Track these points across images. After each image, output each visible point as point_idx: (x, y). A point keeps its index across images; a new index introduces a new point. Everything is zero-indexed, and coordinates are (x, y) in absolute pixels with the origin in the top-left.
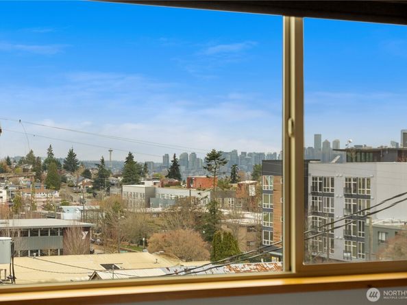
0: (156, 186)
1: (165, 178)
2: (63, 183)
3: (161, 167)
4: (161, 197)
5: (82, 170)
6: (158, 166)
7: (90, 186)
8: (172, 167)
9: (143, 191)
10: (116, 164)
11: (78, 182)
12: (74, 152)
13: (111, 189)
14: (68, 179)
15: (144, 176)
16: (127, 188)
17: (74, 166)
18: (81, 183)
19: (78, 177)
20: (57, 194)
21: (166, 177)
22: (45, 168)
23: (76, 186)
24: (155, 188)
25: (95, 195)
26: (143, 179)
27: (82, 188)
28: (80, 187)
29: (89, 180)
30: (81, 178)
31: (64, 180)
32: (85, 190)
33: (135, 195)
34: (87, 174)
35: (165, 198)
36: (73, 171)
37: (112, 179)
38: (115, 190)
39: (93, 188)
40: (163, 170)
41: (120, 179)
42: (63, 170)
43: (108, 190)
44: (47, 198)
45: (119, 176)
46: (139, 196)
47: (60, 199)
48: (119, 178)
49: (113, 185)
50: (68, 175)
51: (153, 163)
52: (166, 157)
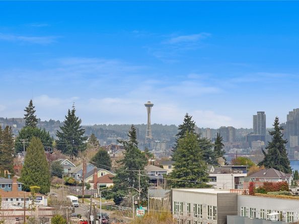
0: (240, 192)
1: (257, 167)
2: (56, 179)
3: (250, 138)
4: (248, 215)
5: (93, 152)
6: (244, 135)
7: (108, 185)
8: (271, 146)
9: (214, 202)
10: (159, 131)
11: (84, 176)
12: (76, 115)
13: (150, 191)
14: (66, 171)
15: (216, 163)
16: (181, 195)
17: (77, 143)
18: (91, 179)
19: (85, 166)
20: (44, 202)
21: (260, 164)
22: (20, 149)
23: (82, 185)
24: (237, 196)
25: (118, 201)
26: (213, 169)
27: (92, 188)
28: (88, 187)
29: (106, 172)
30: (91, 168)
31: (58, 173)
32: (98, 193)
33: (198, 209)
34: (102, 160)
35: (258, 216)
36: (75, 153)
37: (151, 170)
38: (157, 193)
39: (115, 189)
40: (254, 144)
41: (169, 170)
42: (56, 153)
43: (144, 193)
44: (25, 209)
45: (166, 162)
46: (205, 210)
47: (50, 213)
48: (166, 168)
49: (154, 181)
50: (65, 161)
51: (233, 129)
52: (260, 118)
